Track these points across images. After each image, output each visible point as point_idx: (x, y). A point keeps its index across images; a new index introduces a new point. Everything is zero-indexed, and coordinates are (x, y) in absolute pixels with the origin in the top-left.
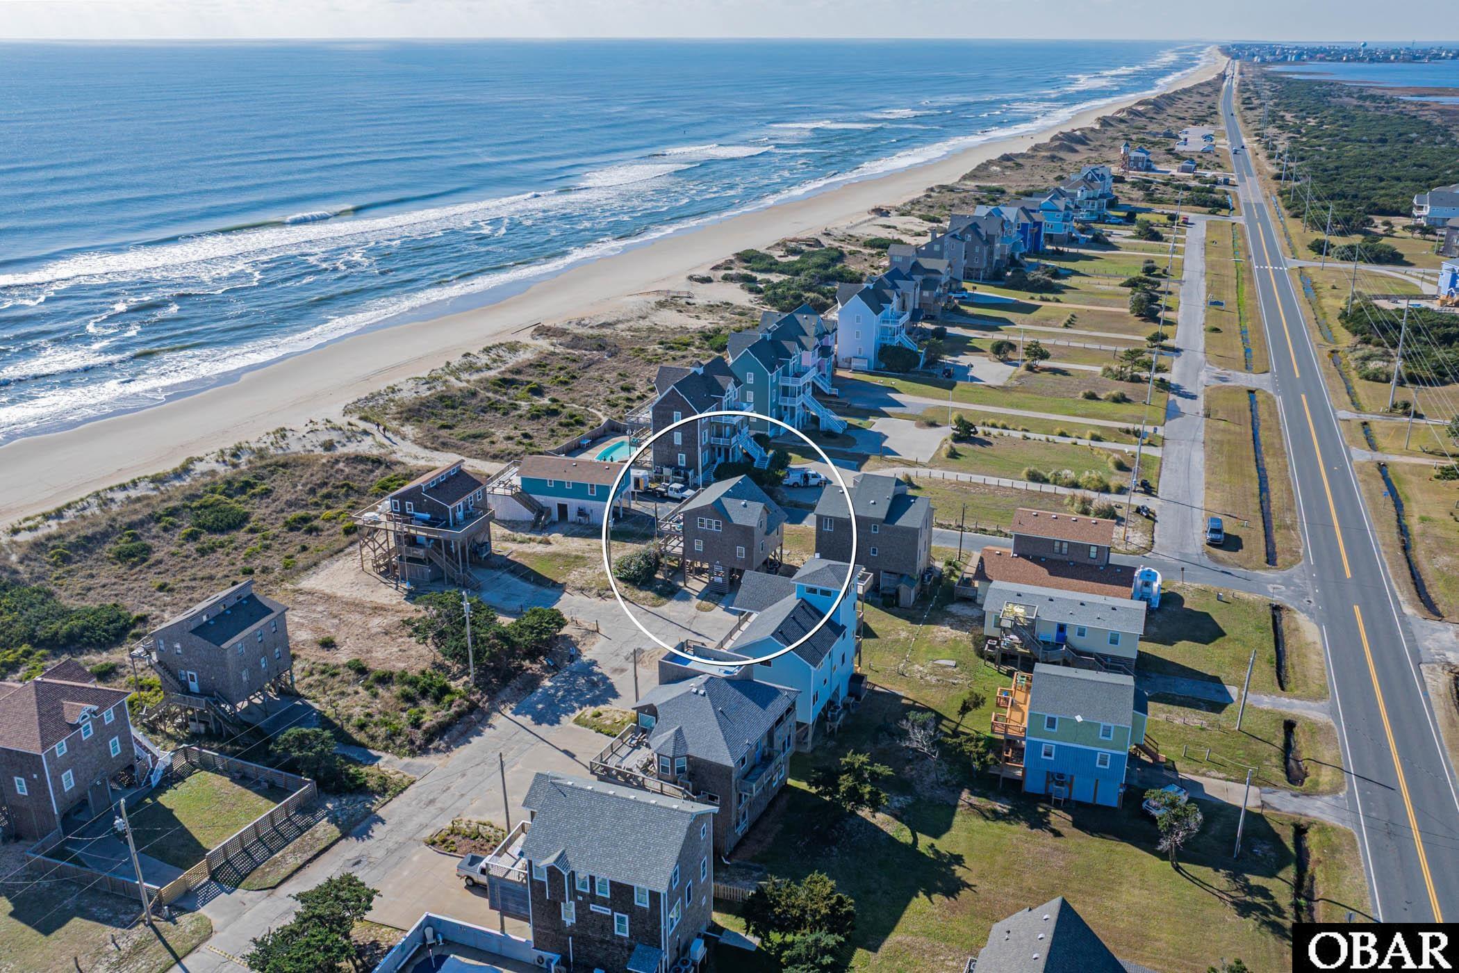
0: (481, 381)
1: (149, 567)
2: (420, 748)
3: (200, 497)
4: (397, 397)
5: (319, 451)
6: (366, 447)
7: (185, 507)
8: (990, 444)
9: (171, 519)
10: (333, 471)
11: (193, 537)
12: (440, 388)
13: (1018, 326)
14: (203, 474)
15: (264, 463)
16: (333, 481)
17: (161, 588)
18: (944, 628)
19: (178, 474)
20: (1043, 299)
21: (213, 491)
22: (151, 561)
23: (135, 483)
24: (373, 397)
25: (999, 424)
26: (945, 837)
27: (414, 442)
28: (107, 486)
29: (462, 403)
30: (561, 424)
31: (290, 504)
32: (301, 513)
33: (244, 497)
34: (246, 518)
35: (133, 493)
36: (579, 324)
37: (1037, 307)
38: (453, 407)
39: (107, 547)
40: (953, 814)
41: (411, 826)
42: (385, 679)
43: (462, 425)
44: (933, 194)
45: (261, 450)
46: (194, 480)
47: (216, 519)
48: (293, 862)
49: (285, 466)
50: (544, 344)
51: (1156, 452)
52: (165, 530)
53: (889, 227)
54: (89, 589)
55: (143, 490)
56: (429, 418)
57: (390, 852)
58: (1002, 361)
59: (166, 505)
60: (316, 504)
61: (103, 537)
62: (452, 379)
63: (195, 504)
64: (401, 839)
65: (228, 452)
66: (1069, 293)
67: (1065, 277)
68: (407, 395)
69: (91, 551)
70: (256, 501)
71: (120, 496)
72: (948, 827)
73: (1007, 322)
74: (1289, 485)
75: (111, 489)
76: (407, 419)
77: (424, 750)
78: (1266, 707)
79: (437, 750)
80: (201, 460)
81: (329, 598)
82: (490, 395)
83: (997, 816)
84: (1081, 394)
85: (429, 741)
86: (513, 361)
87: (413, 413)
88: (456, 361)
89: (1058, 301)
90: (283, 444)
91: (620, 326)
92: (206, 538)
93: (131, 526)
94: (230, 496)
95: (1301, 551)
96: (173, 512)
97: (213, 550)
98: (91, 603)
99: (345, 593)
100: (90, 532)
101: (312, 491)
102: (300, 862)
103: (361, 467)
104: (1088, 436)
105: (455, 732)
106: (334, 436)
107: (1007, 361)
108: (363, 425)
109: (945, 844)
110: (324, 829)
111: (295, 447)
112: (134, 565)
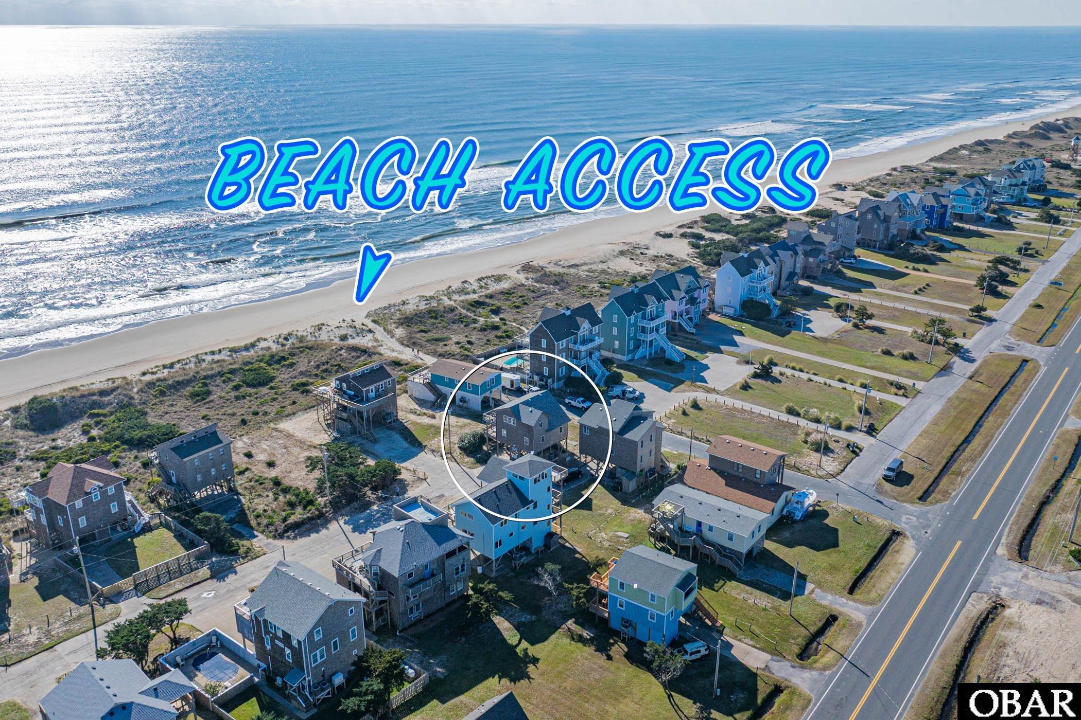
0: (463, 301)
1: (204, 404)
2: (279, 534)
3: (252, 364)
4: (403, 308)
5: (337, 340)
6: (365, 341)
7: (241, 369)
8: (780, 381)
9: (229, 375)
10: (335, 355)
11: (236, 388)
12: (434, 304)
13: (878, 290)
14: (262, 349)
15: (302, 345)
16: (332, 362)
17: (203, 418)
18: (639, 511)
19: (246, 348)
20: (914, 269)
21: (261, 361)
22: (207, 400)
23: (220, 351)
24: (390, 306)
25: (797, 367)
26: (539, 646)
27: (398, 340)
28: (204, 351)
29: (441, 316)
30: (496, 337)
31: (302, 373)
32: (304, 380)
33: (278, 366)
34: (272, 379)
35: (216, 357)
36: (556, 264)
37: (903, 275)
38: (436, 318)
39: (188, 389)
40: (553, 633)
41: (248, 579)
42: (286, 491)
43: (434, 331)
44: (895, 173)
45: (302, 336)
46: (256, 352)
47: (253, 379)
48: (178, 586)
49: (310, 348)
50: (521, 278)
51: (902, 401)
52: (224, 382)
53: (838, 200)
54: (167, 413)
55: (223, 356)
56: (416, 324)
57: (229, 591)
58: (841, 317)
59: (230, 367)
60: (316, 375)
61: (188, 382)
62: (445, 298)
63: (247, 368)
64: (238, 585)
65: (283, 336)
66: (942, 265)
67: (949, 250)
68: (410, 308)
69: (178, 391)
70: (284, 369)
71: (209, 358)
72: (544, 639)
73: (871, 285)
74: (990, 441)
75: (206, 353)
76: (402, 324)
77: (281, 536)
78: (825, 603)
79: (288, 538)
80: (265, 340)
81: (289, 436)
82: (464, 311)
83: (581, 639)
84: (880, 350)
85: (286, 531)
86: (494, 287)
87: (407, 321)
88: (456, 285)
89: (926, 271)
90: (317, 334)
91: (584, 268)
92: (245, 390)
93: (206, 377)
94: (270, 365)
95: (954, 493)
96: (233, 372)
97: (244, 397)
98: (163, 422)
99: (299, 434)
100: (181, 379)
101: (318, 367)
102: (181, 587)
103: (354, 354)
104: (858, 384)
105: (303, 529)
106: (350, 331)
107: (844, 318)
108: (371, 326)
109: (533, 651)
110: (204, 572)
111: (324, 336)
112: (197, 401)
